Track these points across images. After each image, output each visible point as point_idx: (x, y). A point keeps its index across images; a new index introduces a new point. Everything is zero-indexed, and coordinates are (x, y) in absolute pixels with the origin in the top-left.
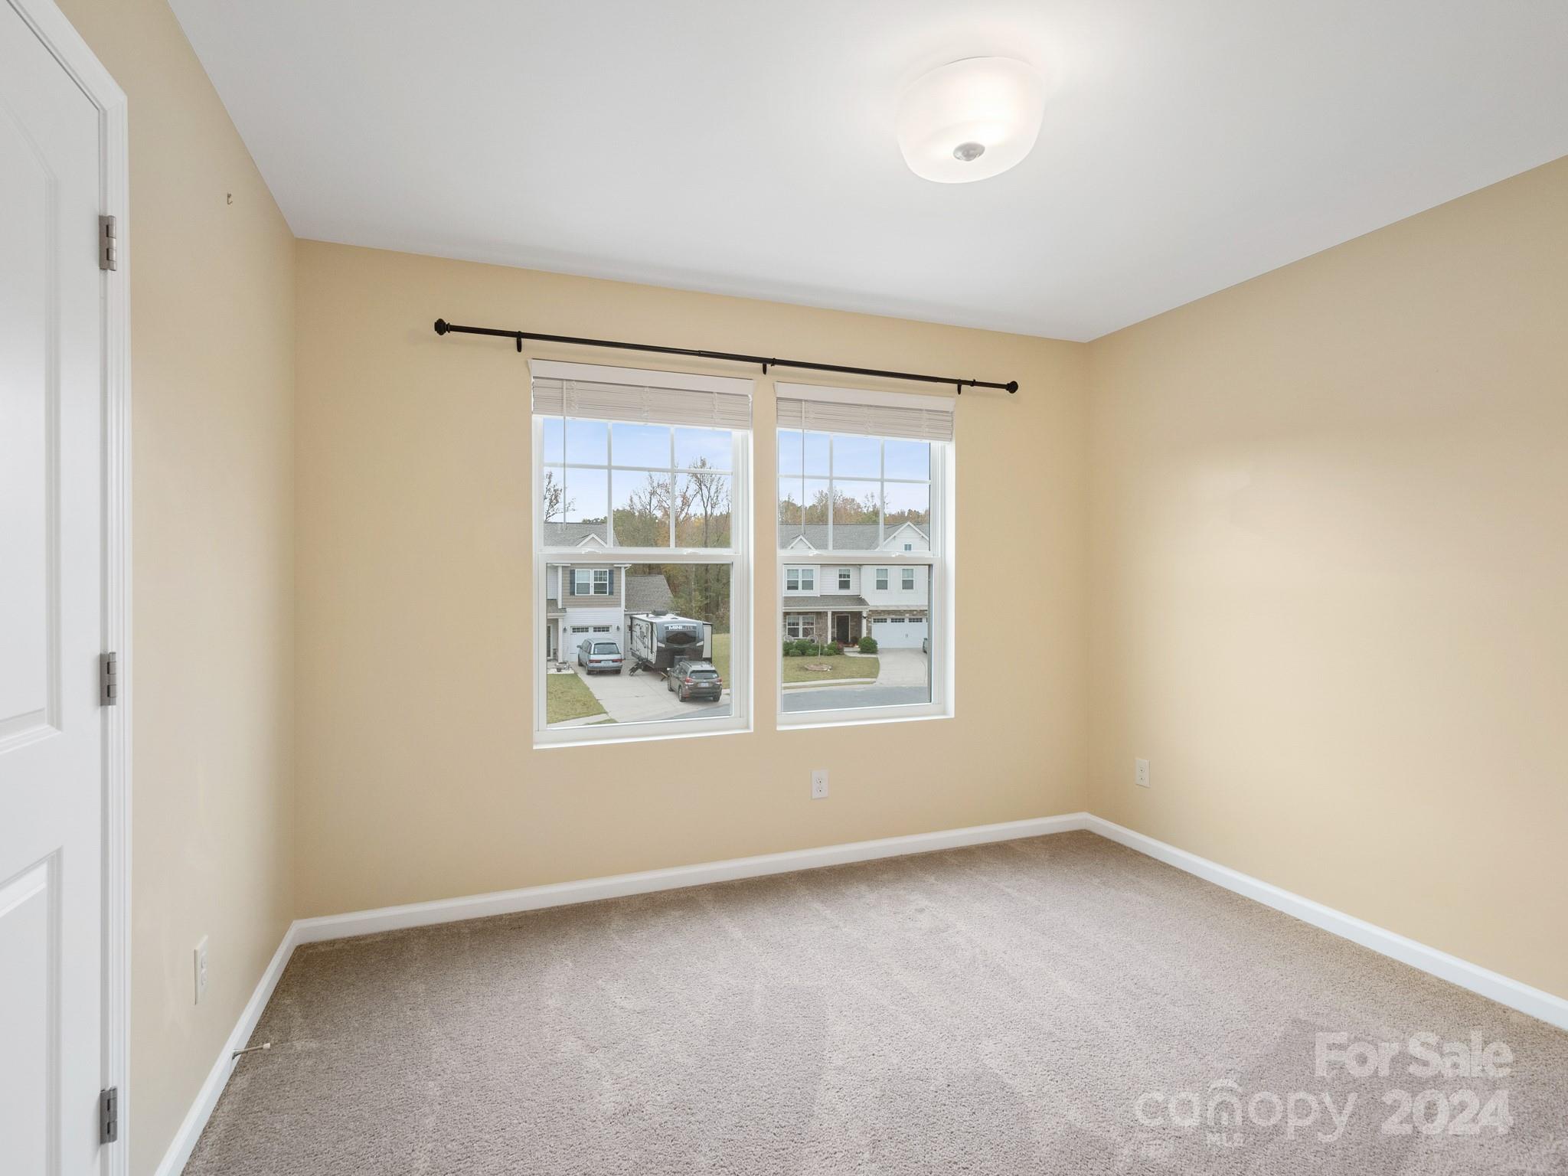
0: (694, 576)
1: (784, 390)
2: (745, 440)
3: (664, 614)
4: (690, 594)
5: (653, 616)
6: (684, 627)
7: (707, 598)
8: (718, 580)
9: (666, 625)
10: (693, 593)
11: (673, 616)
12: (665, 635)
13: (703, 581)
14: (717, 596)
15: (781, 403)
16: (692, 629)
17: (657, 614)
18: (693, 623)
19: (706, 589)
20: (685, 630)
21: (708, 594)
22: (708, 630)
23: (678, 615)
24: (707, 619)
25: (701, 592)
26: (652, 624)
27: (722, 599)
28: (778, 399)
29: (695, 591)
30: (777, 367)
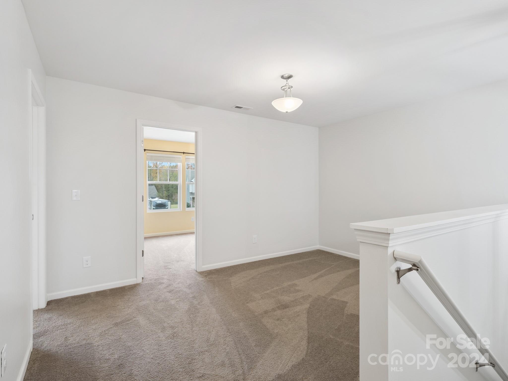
0: (164, 186)
1: (187, 157)
2: (180, 165)
3: (155, 198)
4: (163, 192)
5: (151, 199)
6: (162, 202)
7: (169, 193)
8: (172, 187)
9: (156, 201)
10: (164, 192)
11: (158, 199)
12: (155, 204)
13: (167, 188)
14: (172, 193)
15: (186, 159)
16: (164, 203)
17: (152, 198)
18: (165, 201)
19: (168, 190)
20: (162, 203)
21: (169, 192)
22: (169, 203)
23: (159, 198)
24: (168, 199)
25: (166, 191)
26: (151, 201)
27: (174, 194)
28: (186, 158)
29: (165, 191)
30: (186, 154)
